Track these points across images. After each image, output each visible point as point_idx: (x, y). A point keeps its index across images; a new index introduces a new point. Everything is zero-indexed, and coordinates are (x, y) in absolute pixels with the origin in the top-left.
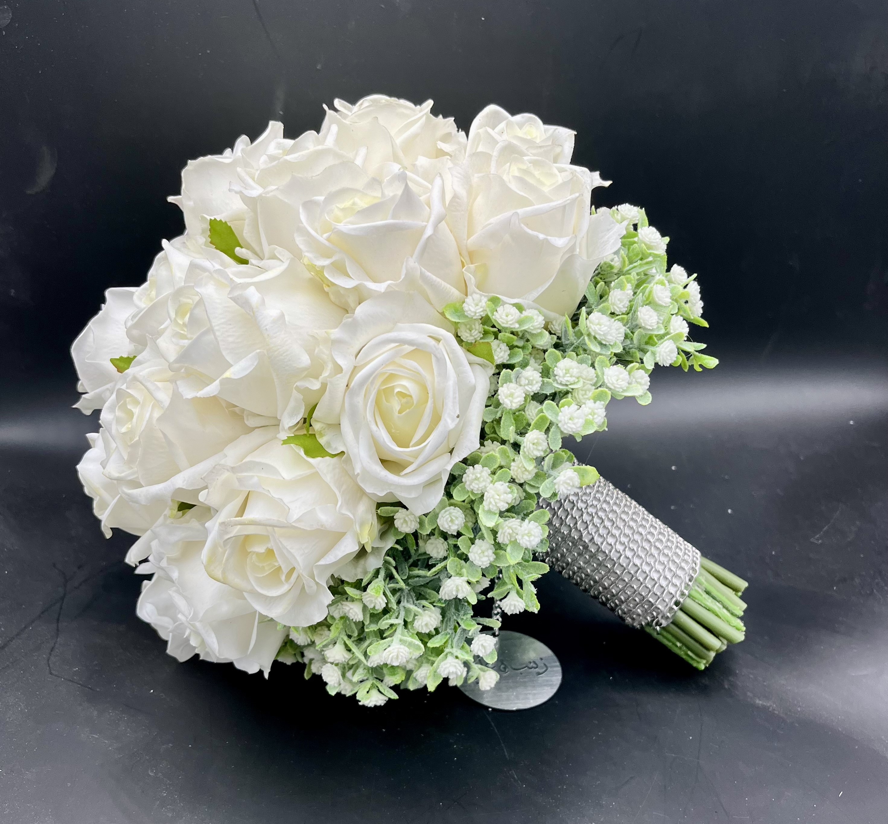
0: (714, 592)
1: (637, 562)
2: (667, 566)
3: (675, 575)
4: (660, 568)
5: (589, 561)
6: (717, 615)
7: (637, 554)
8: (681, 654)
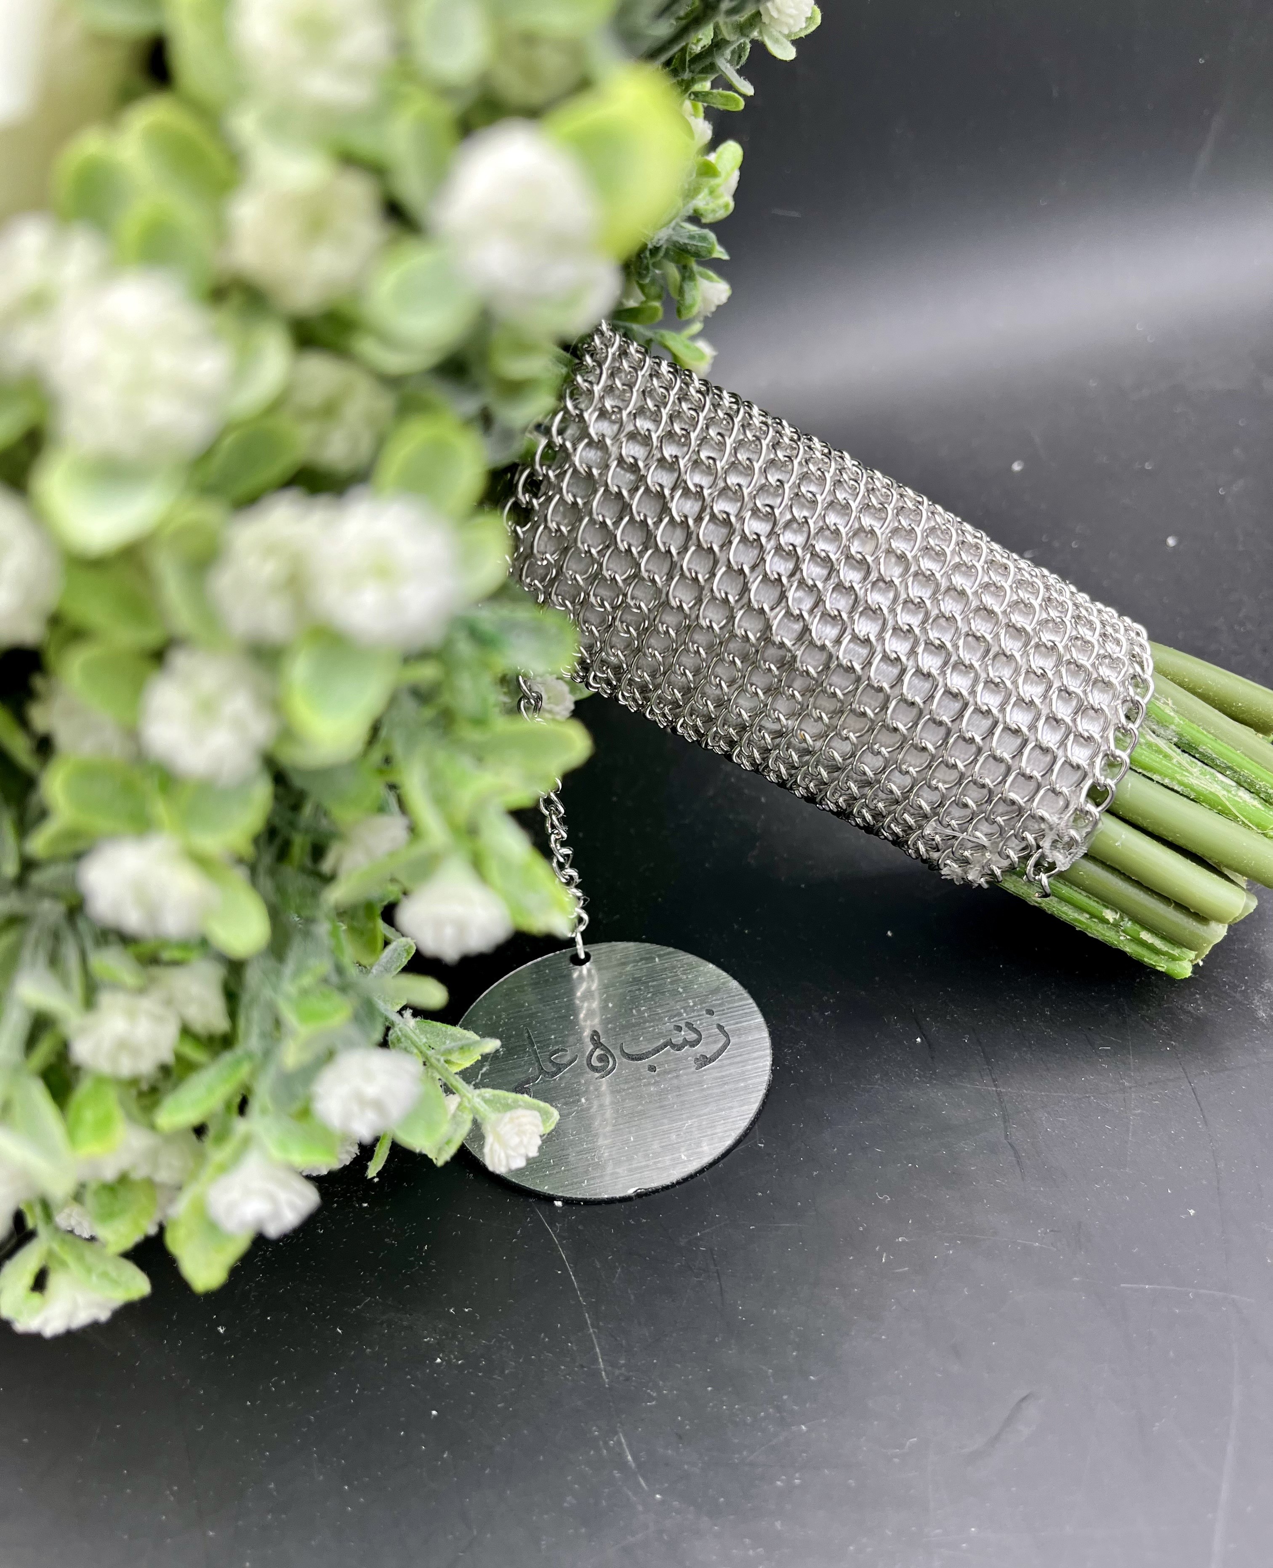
0: (1208, 745)
1: (959, 682)
2: (1056, 684)
3: (1082, 709)
4: (1032, 691)
5: (804, 707)
6: (1223, 812)
7: (954, 658)
8: (1121, 941)
